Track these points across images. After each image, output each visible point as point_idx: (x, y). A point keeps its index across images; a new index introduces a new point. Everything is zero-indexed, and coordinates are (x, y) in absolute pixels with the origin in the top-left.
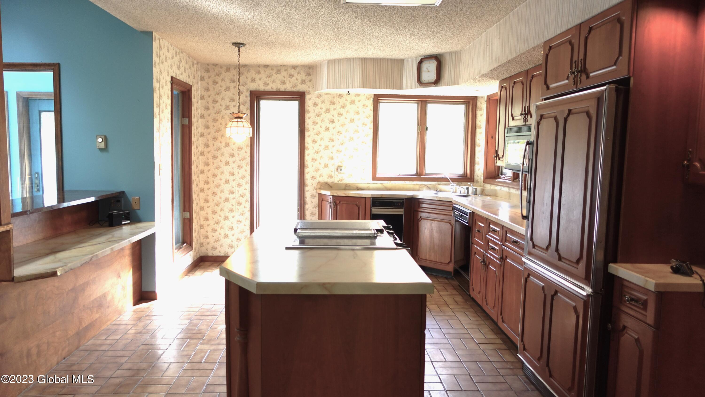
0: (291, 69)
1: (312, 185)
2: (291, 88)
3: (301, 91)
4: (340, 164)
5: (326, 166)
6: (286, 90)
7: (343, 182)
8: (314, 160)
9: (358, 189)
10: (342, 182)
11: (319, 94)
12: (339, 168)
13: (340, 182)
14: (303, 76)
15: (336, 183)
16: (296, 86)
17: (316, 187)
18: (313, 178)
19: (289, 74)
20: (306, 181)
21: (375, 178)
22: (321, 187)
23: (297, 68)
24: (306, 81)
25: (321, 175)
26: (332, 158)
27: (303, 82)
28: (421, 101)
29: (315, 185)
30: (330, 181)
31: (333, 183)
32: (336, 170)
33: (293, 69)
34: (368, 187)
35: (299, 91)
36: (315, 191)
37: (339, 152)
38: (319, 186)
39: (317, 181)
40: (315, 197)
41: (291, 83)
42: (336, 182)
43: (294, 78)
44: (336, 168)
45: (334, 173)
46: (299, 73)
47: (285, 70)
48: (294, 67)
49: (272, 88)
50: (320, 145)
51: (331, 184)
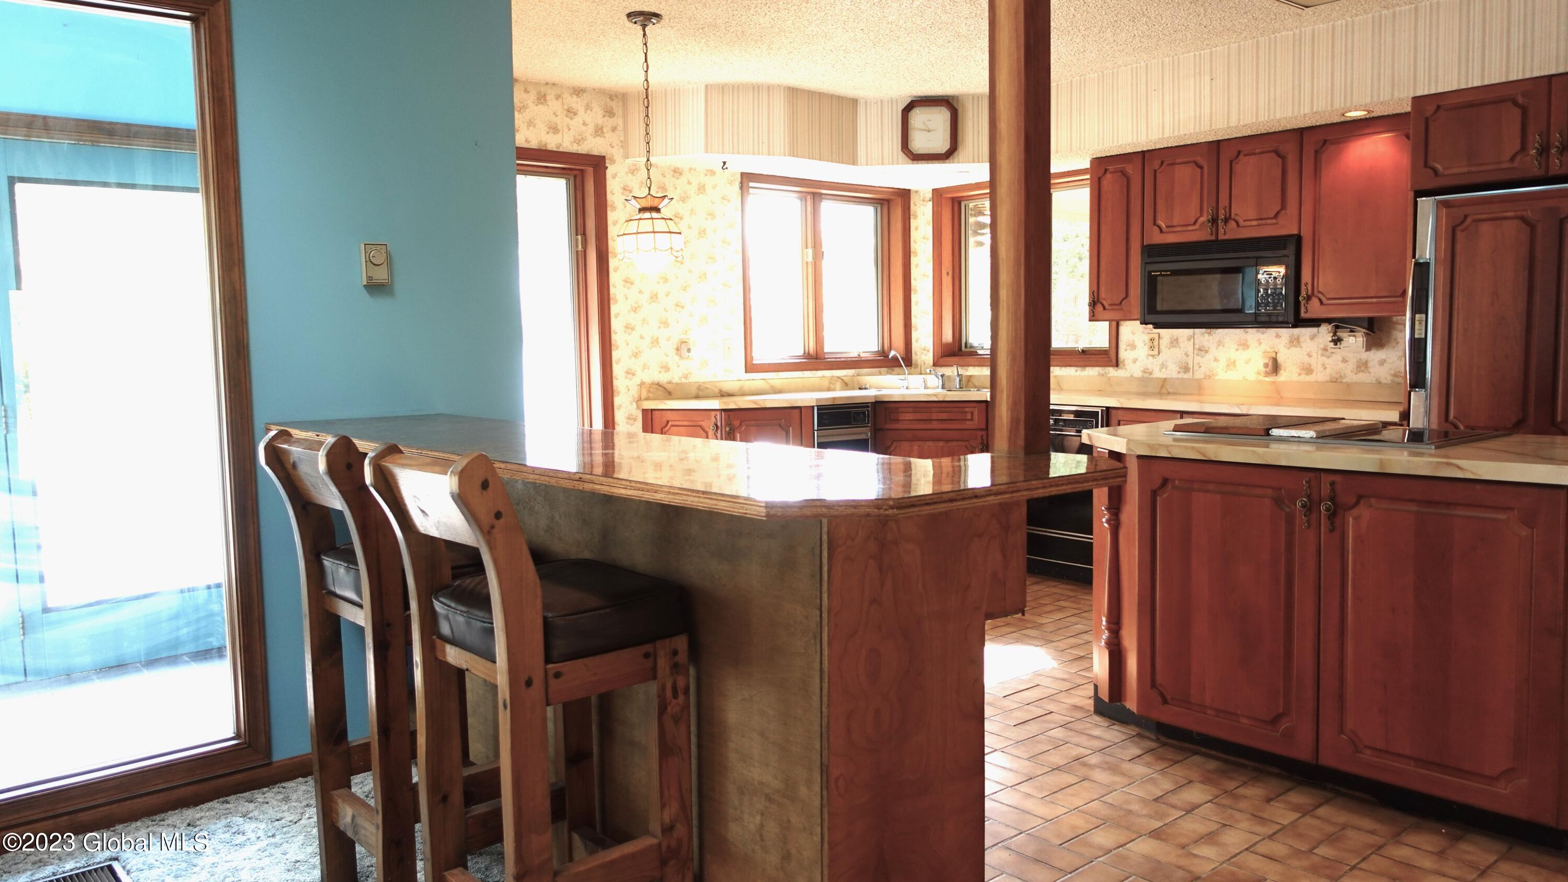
0: (571, 94)
1: (627, 391)
2: (572, 143)
3: (595, 153)
4: (683, 337)
5: (655, 342)
6: (561, 150)
7: (690, 381)
8: (629, 328)
9: (723, 394)
10: (687, 381)
11: (635, 165)
12: (682, 348)
13: (684, 380)
14: (596, 116)
15: (677, 384)
16: (584, 139)
17: (636, 396)
18: (630, 373)
19: (566, 107)
20: (616, 383)
21: (751, 367)
22: (650, 394)
23: (585, 95)
24: (605, 130)
25: (645, 367)
26: (665, 324)
27: (599, 131)
28: (814, 194)
29: (634, 392)
30: (663, 378)
31: (670, 383)
32: (674, 351)
33: (575, 97)
34: (741, 388)
35: (591, 153)
36: (635, 405)
37: (679, 309)
38: (644, 394)
39: (637, 380)
40: (635, 420)
41: (572, 132)
42: (676, 380)
43: (578, 120)
44: (675, 347)
45: (672, 360)
46: (588, 108)
47: (558, 97)
48: (578, 91)
49: (527, 141)
50: (640, 292)
51: (669, 387)
